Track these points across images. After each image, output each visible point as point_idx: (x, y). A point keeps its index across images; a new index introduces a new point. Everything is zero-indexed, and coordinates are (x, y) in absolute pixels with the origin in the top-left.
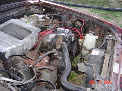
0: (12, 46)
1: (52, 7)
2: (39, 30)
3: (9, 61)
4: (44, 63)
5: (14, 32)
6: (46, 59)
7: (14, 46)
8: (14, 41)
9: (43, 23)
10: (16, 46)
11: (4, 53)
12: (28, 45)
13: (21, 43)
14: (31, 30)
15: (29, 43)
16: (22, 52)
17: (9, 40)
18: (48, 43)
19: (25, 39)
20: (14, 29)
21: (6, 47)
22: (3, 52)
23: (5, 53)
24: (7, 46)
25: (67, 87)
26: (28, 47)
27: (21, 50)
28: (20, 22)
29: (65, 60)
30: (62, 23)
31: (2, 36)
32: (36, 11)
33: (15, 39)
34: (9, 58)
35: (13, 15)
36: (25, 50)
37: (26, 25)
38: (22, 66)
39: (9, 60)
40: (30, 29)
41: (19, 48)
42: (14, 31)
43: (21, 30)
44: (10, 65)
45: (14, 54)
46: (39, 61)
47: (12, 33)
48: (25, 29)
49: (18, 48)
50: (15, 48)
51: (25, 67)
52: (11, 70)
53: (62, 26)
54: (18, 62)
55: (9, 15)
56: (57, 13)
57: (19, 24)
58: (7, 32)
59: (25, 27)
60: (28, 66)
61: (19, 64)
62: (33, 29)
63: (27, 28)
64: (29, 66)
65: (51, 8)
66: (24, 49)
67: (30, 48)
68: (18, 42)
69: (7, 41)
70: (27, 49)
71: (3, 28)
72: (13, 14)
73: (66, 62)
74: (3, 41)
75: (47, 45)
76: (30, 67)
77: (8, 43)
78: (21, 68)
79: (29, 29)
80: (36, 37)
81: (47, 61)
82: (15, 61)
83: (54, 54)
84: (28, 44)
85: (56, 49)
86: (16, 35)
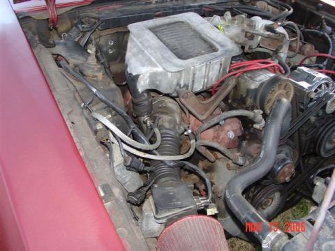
0: (156, 66)
1: (318, 9)
2: (237, 51)
3: (144, 101)
4: (224, 138)
5: (177, 40)
6: (233, 131)
7: (160, 69)
8: (163, 58)
9: (266, 43)
10: (164, 69)
11: (135, 76)
12: (194, 77)
13: (177, 66)
14: (218, 46)
15: (197, 72)
16: (175, 90)
17: (156, 53)
18: (248, 91)
19: (190, 60)
20: (181, 35)
21: (143, 65)
22: (134, 74)
23: (138, 76)
24: (147, 63)
25: (232, 203)
26: (193, 81)
27: (175, 83)
28: (201, 23)
29: (264, 142)
30: (325, 58)
31: (148, 41)
32: (268, 11)
33: (169, 54)
34: (146, 95)
35: (201, 6)
36: (184, 86)
37: (211, 32)
38: (170, 124)
39: (143, 98)
40: (217, 42)
41: (170, 75)
42: (179, 39)
43: (197, 41)
44: (143, 111)
45: (157, 87)
46: (210, 125)
47: (173, 41)
48: (205, 41)
49: (167, 75)
50: (161, 74)
51: (175, 128)
52: (142, 121)
53: (322, 65)
54: (167, 114)
55: (192, 5)
56: (321, 29)
57: (198, 26)
58: (163, 36)
59: (209, 35)
60: (183, 129)
61: (166, 118)
62: (222, 46)
63: (212, 39)
64: (186, 130)
65: (316, 12)
66: (182, 83)
67: (199, 87)
68: (171, 63)
69: (151, 54)
70: (188, 86)
71: (160, 26)
72: (203, 3)
73: (263, 146)
74: (143, 51)
75: (244, 96)
76: (186, 133)
77: (150, 59)
78: (164, 127)
79: (214, 43)
80: (221, 64)
81: (231, 135)
82: (160, 108)
83: (255, 123)
84: (194, 74)
85: (262, 112)
86: (177, 49)
